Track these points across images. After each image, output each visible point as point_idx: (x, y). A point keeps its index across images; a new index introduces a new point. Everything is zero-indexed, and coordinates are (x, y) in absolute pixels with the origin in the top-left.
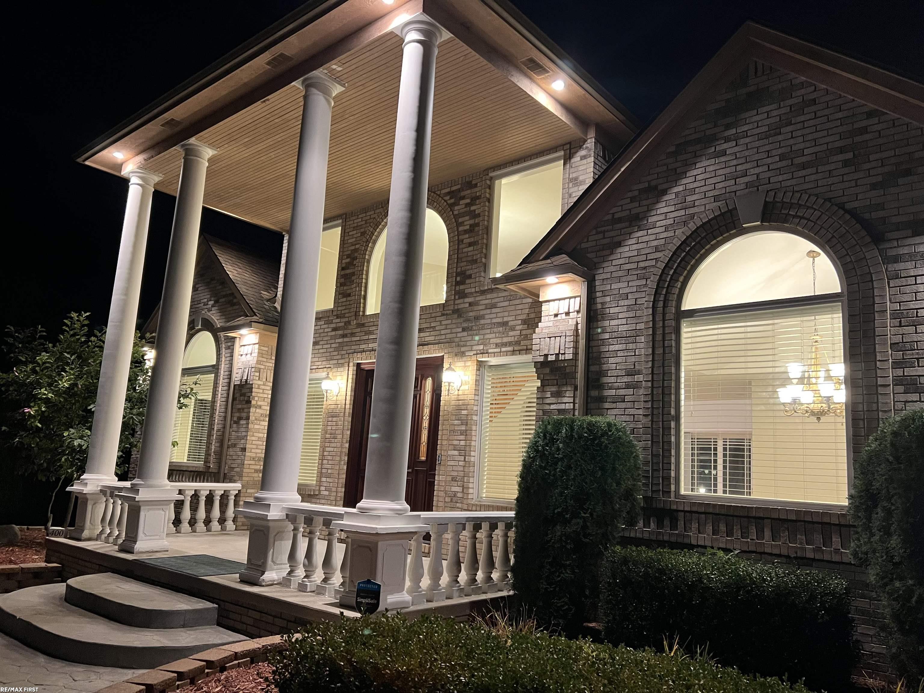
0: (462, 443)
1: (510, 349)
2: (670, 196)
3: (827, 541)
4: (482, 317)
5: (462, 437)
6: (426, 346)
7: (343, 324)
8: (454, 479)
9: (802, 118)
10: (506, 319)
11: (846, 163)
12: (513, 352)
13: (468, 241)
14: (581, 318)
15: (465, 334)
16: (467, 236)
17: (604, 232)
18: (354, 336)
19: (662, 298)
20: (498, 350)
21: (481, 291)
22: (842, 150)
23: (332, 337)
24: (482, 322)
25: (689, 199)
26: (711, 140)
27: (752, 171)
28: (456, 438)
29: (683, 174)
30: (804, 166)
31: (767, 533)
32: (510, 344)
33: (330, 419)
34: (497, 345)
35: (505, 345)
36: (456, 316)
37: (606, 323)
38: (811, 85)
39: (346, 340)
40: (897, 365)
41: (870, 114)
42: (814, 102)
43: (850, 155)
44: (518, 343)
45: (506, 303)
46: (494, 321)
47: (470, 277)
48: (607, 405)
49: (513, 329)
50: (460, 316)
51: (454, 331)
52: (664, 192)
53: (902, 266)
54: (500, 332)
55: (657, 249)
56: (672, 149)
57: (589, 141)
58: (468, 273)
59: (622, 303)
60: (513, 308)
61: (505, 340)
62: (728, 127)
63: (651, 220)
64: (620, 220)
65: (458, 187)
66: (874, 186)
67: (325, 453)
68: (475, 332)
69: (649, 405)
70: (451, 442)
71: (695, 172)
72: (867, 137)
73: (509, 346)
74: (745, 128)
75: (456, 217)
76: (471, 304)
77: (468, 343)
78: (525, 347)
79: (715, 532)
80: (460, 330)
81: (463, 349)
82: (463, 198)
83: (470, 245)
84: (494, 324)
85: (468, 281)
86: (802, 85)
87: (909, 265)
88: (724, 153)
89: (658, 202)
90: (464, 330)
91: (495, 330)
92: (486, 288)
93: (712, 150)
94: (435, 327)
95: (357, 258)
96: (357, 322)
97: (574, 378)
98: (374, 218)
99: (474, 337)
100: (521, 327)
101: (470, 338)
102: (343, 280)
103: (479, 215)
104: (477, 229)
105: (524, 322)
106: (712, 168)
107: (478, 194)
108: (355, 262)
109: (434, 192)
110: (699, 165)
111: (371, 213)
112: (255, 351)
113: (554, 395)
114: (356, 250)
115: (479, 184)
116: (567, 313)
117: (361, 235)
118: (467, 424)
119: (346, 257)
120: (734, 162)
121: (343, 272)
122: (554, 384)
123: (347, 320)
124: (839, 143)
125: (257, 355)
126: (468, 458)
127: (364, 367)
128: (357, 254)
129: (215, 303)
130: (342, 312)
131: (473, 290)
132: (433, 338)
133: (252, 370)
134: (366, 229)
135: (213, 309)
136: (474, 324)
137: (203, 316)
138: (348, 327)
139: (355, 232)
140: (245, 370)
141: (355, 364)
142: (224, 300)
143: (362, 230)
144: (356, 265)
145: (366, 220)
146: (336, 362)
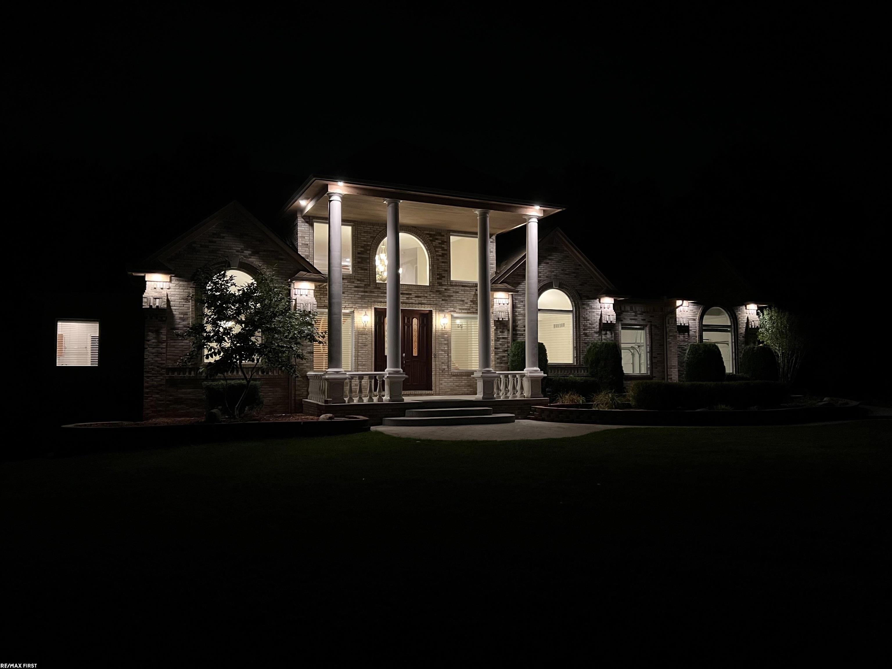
0: (446, 348)
1: (466, 311)
4: (452, 296)
5: (446, 346)
6: (423, 305)
7: (363, 285)
8: (443, 363)
9: (566, 260)
10: (463, 299)
11: (575, 277)
12: (468, 313)
13: (442, 260)
14: (510, 306)
15: (444, 302)
16: (441, 258)
17: (515, 278)
18: (373, 293)
20: (461, 311)
21: (451, 285)
22: (574, 273)
23: (355, 291)
24: (452, 298)
26: (545, 258)
27: (556, 272)
28: (442, 346)
30: (566, 274)
31: (559, 371)
32: (466, 309)
33: (360, 336)
34: (460, 309)
35: (464, 309)
36: (438, 293)
37: (517, 309)
38: (568, 252)
39: (366, 294)
40: (583, 330)
41: (580, 265)
42: (569, 256)
43: (575, 275)
44: (469, 309)
45: (463, 292)
46: (458, 299)
47: (444, 277)
48: (518, 336)
49: (467, 303)
50: (440, 294)
51: (438, 300)
53: (585, 306)
54: (460, 304)
58: (444, 275)
59: (521, 303)
60: (466, 295)
61: (464, 307)
62: (549, 255)
65: (434, 233)
66: (580, 285)
67: (359, 354)
68: (448, 302)
70: (440, 348)
71: (541, 267)
72: (577, 271)
73: (466, 310)
74: (553, 258)
75: (435, 247)
76: (445, 289)
77: (446, 306)
78: (472, 312)
80: (441, 300)
81: (443, 309)
82: (437, 239)
83: (443, 262)
84: (458, 300)
85: (443, 279)
87: (586, 306)
88: (548, 263)
90: (443, 300)
91: (459, 303)
92: (454, 284)
93: (545, 261)
94: (427, 296)
95: (370, 250)
96: (374, 286)
97: (507, 327)
98: (380, 231)
99: (449, 304)
100: (470, 303)
101: (446, 304)
102: (359, 260)
103: (446, 250)
104: (446, 256)
105: (471, 301)
106: (545, 267)
107: (445, 240)
108: (368, 252)
109: (420, 231)
110: (542, 265)
111: (377, 227)
112: (311, 294)
113: (500, 332)
114: (368, 245)
115: (445, 236)
116: (504, 304)
117: (371, 238)
118: (448, 341)
119: (360, 247)
120: (551, 267)
121: (359, 255)
122: (501, 329)
123: (366, 283)
124: (574, 271)
125: (313, 296)
126: (449, 355)
127: (378, 310)
128: (369, 248)
129: (254, 253)
130: (362, 278)
131: (446, 283)
132: (426, 301)
133: (314, 305)
134: (375, 235)
135: (252, 257)
136: (448, 298)
137: (241, 260)
138: (369, 287)
139: (366, 234)
140: (307, 305)
141: (375, 308)
142: (265, 253)
143: (371, 235)
144: (370, 254)
145: (374, 230)
146: (361, 305)
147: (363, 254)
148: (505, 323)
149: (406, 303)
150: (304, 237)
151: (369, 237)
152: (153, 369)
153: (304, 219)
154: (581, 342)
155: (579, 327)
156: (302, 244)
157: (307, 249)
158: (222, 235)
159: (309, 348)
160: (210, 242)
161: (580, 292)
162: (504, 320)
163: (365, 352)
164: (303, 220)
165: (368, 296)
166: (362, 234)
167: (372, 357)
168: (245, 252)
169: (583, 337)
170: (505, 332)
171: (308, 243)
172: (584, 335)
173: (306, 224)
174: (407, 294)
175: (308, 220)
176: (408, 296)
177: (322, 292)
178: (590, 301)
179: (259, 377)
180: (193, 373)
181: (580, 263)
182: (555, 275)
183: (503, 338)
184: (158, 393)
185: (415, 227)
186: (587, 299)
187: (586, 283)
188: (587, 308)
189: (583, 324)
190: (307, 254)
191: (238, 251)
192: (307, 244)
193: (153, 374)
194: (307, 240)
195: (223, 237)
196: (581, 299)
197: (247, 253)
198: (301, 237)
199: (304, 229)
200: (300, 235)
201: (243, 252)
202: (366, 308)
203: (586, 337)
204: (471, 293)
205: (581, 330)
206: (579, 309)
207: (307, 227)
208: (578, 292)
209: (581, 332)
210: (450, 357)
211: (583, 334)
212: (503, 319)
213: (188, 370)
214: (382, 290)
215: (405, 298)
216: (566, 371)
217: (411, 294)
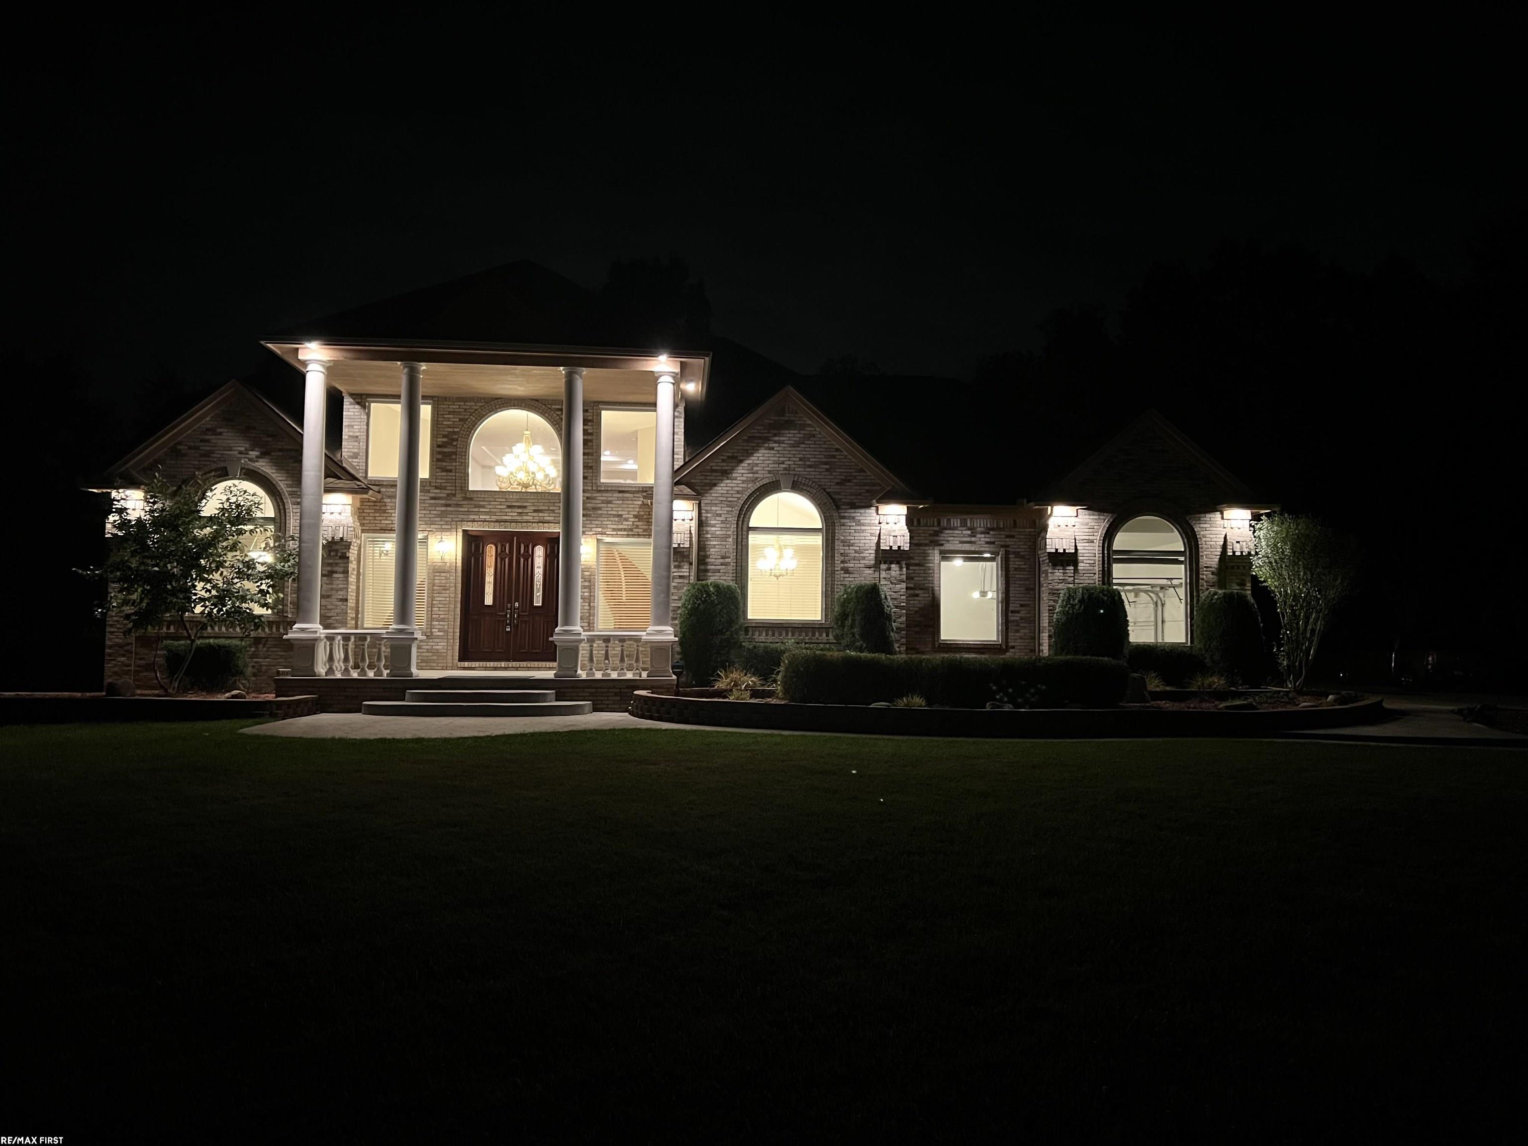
1: (625, 533)
2: (745, 464)
3: (814, 635)
4: (600, 509)
5: (587, 590)
6: (547, 524)
7: (444, 495)
9: (809, 442)
10: (620, 513)
11: (827, 470)
12: (628, 536)
14: (694, 525)
15: (585, 519)
17: (705, 476)
18: (461, 507)
19: (741, 519)
20: (615, 533)
21: (597, 490)
22: (826, 463)
23: (431, 505)
24: (600, 512)
25: (755, 469)
26: (767, 439)
27: (787, 463)
29: (751, 454)
30: (810, 466)
31: (790, 634)
32: (625, 530)
33: (437, 574)
34: (614, 530)
35: (621, 530)
37: (709, 529)
38: (814, 427)
39: (449, 509)
40: (842, 562)
41: (837, 450)
42: (814, 436)
43: (828, 467)
44: (631, 530)
45: (621, 502)
46: (610, 512)
47: (586, 478)
48: (709, 574)
49: (626, 520)
52: (741, 461)
53: (845, 520)
54: (615, 521)
55: (738, 492)
56: (746, 438)
57: (680, 407)
59: (717, 518)
60: (625, 506)
61: (621, 527)
62: (775, 435)
63: (734, 475)
64: (715, 471)
66: (837, 484)
68: (593, 519)
69: (735, 575)
71: (758, 455)
72: (833, 460)
73: (624, 531)
74: (784, 439)
76: (588, 498)
77: (588, 526)
78: (637, 533)
79: (767, 635)
84: (611, 514)
86: (809, 425)
87: (848, 520)
88: (773, 449)
89: (738, 466)
91: (611, 519)
92: (603, 489)
93: (767, 445)
94: (554, 510)
95: (457, 440)
96: (463, 495)
97: (689, 558)
98: (476, 410)
99: (593, 522)
100: (633, 520)
101: (589, 522)
102: (440, 456)
103: (591, 434)
104: (590, 444)
105: (635, 516)
106: (767, 455)
107: (589, 418)
108: (455, 443)
109: (545, 405)
110: (760, 451)
111: (471, 404)
112: (347, 511)
113: (675, 567)
114: (455, 433)
115: (589, 411)
116: (683, 520)
117: (459, 421)
118: (590, 581)
119: (441, 436)
120: (778, 455)
121: (439, 449)
122: (677, 561)
123: (449, 492)
124: (824, 460)
125: (350, 515)
126: (592, 604)
127: (470, 533)
128: (456, 437)
129: (263, 455)
130: (443, 485)
131: (590, 488)
132: (553, 518)
133: (349, 529)
134: (466, 417)
135: (261, 460)
136: (591, 513)
137: (243, 466)
138: (454, 498)
139: (452, 416)
140: (338, 528)
141: (463, 530)
142: (281, 454)
143: (461, 417)
144: (456, 445)
145: (466, 409)
146: (439, 527)
147: (445, 447)
148: (684, 551)
149: (517, 522)
150: (352, 426)
151: (458, 420)
152: (118, 621)
153: (352, 398)
154: (836, 582)
155: (833, 557)
156: (349, 436)
157: (356, 444)
158: (219, 430)
159: (341, 593)
160: (202, 441)
161: (837, 497)
162: (681, 546)
163: (444, 599)
164: (351, 400)
165: (451, 512)
166: (445, 416)
167: (455, 607)
168: (251, 453)
169: (840, 575)
170: (685, 567)
171: (358, 434)
172: (843, 572)
173: (357, 406)
174: (519, 507)
175: (360, 400)
176: (520, 510)
177: (378, 508)
178: (857, 511)
179: (266, 636)
180: (172, 627)
181: (837, 446)
182: (785, 469)
183: (681, 577)
184: (124, 656)
185: (537, 400)
186: (851, 508)
187: (849, 481)
188: (849, 524)
189: (842, 551)
190: (356, 451)
191: (241, 453)
192: (357, 437)
193: (119, 628)
194: (357, 430)
195: (220, 434)
196: (838, 508)
197: (254, 454)
198: (348, 426)
199: (353, 414)
200: (347, 424)
201: (247, 454)
202: (449, 530)
203: (847, 575)
204: (635, 502)
205: (836, 561)
206: (833, 524)
207: (358, 410)
208: (834, 496)
209: (836, 565)
210: (592, 608)
211: (839, 569)
212: (679, 544)
213: (165, 623)
214: (476, 503)
215: (516, 514)
216: (804, 634)
217: (525, 507)
